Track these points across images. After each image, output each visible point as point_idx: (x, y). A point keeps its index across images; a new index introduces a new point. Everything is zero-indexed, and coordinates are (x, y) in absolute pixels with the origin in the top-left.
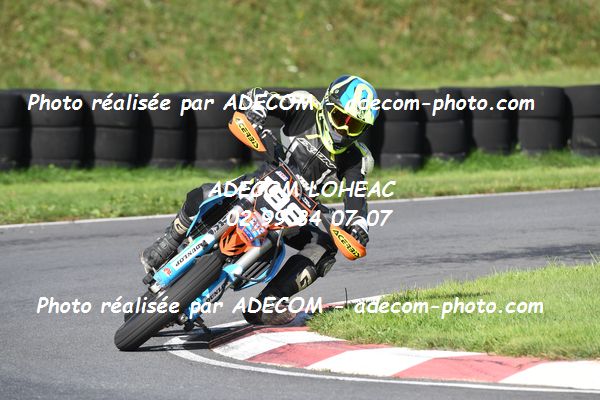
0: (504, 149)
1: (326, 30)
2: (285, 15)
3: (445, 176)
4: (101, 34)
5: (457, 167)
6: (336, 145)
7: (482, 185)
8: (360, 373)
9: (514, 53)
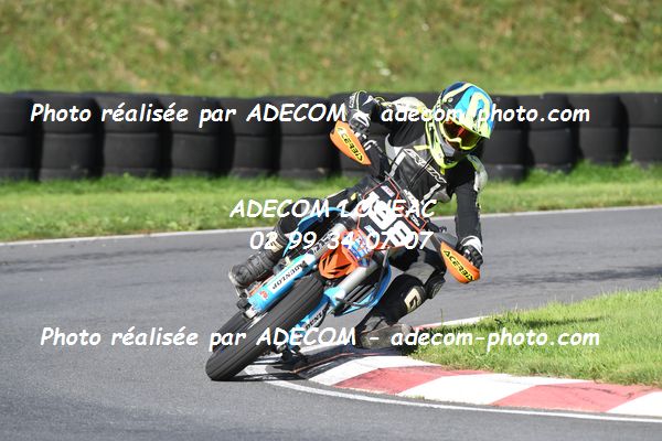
0: (613, 160)
1: (422, 31)
2: (377, 14)
4: (180, 33)
5: (563, 180)
6: (447, 159)
7: (590, 199)
8: (457, 401)
9: (626, 57)
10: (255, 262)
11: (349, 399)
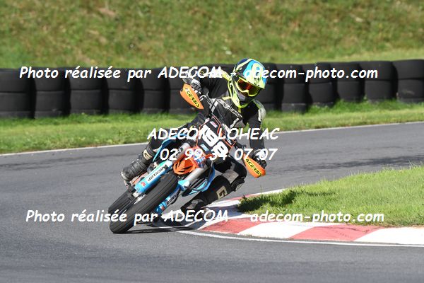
0: (356, 99)
1: (249, 29)
2: (223, 20)
3: (321, 116)
4: (113, 33)
5: (329, 111)
9: (363, 41)
10: (136, 165)
11: (209, 237)
